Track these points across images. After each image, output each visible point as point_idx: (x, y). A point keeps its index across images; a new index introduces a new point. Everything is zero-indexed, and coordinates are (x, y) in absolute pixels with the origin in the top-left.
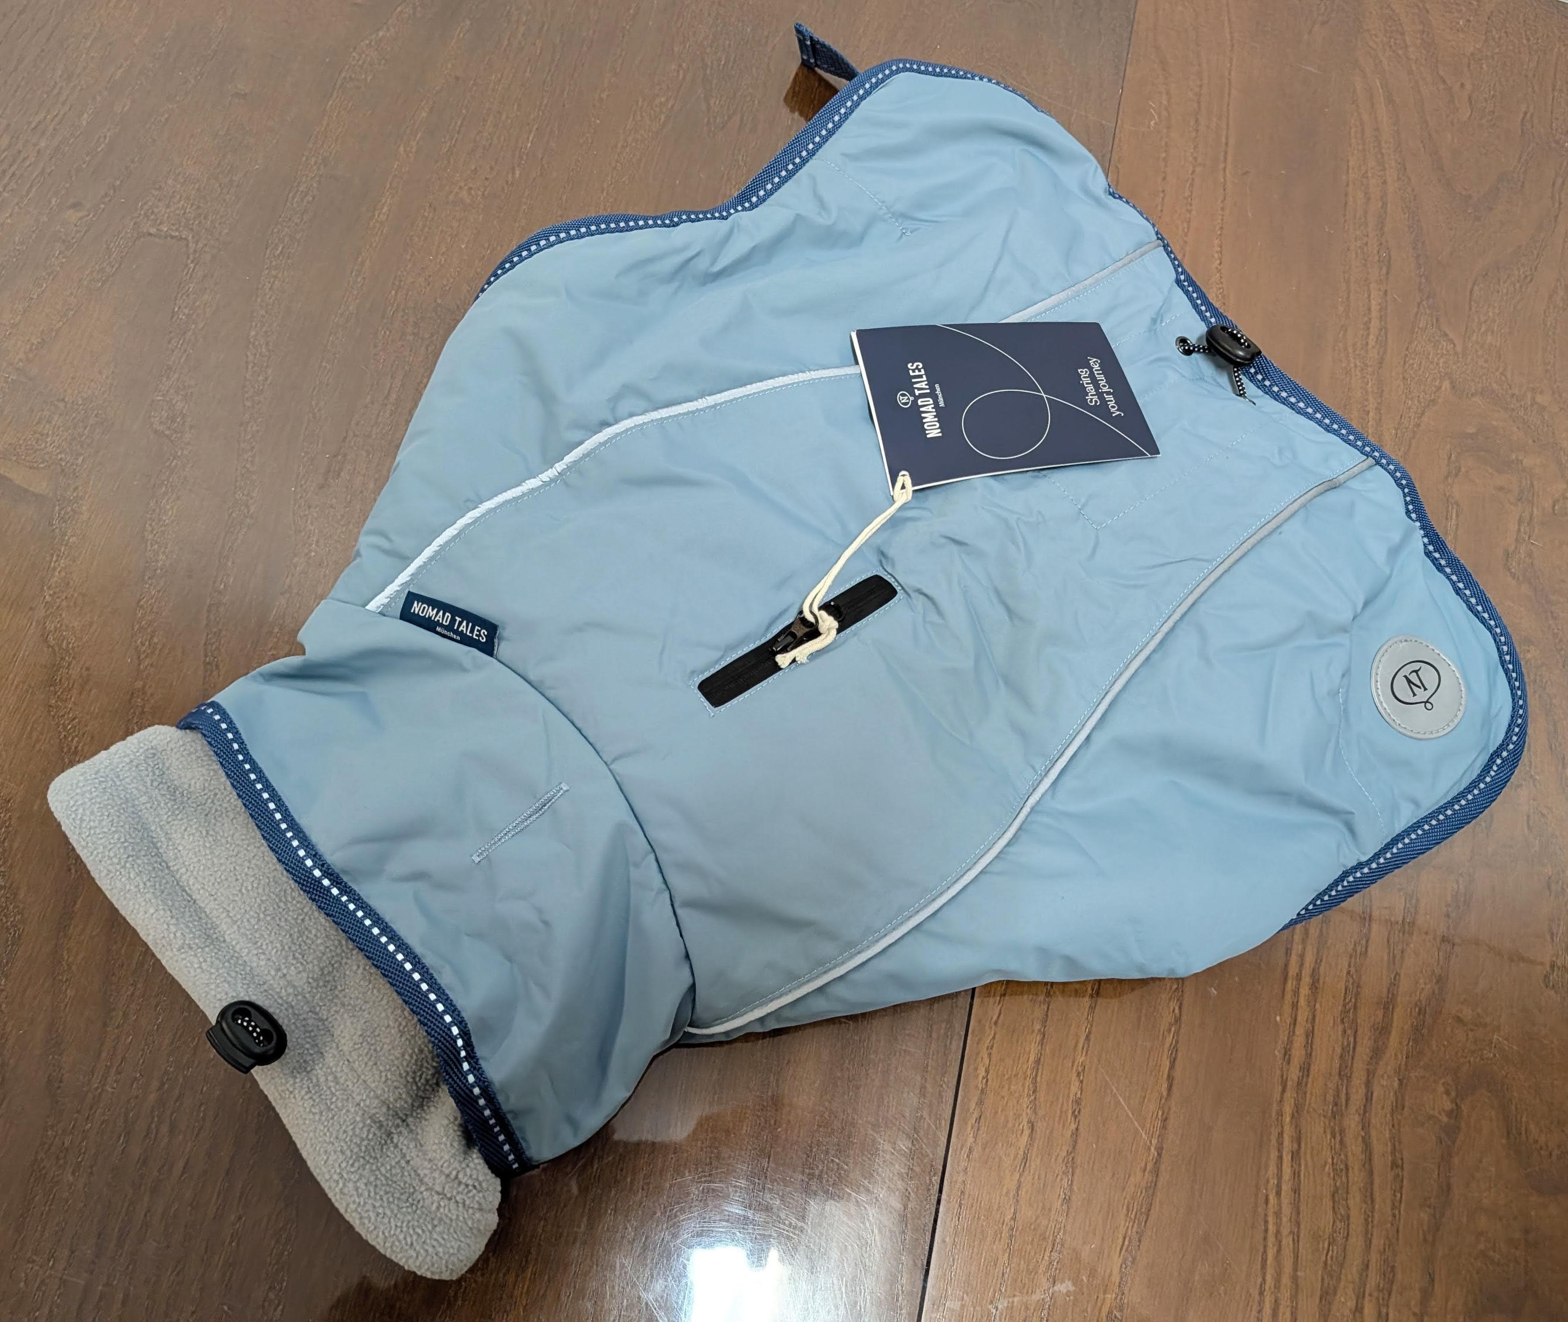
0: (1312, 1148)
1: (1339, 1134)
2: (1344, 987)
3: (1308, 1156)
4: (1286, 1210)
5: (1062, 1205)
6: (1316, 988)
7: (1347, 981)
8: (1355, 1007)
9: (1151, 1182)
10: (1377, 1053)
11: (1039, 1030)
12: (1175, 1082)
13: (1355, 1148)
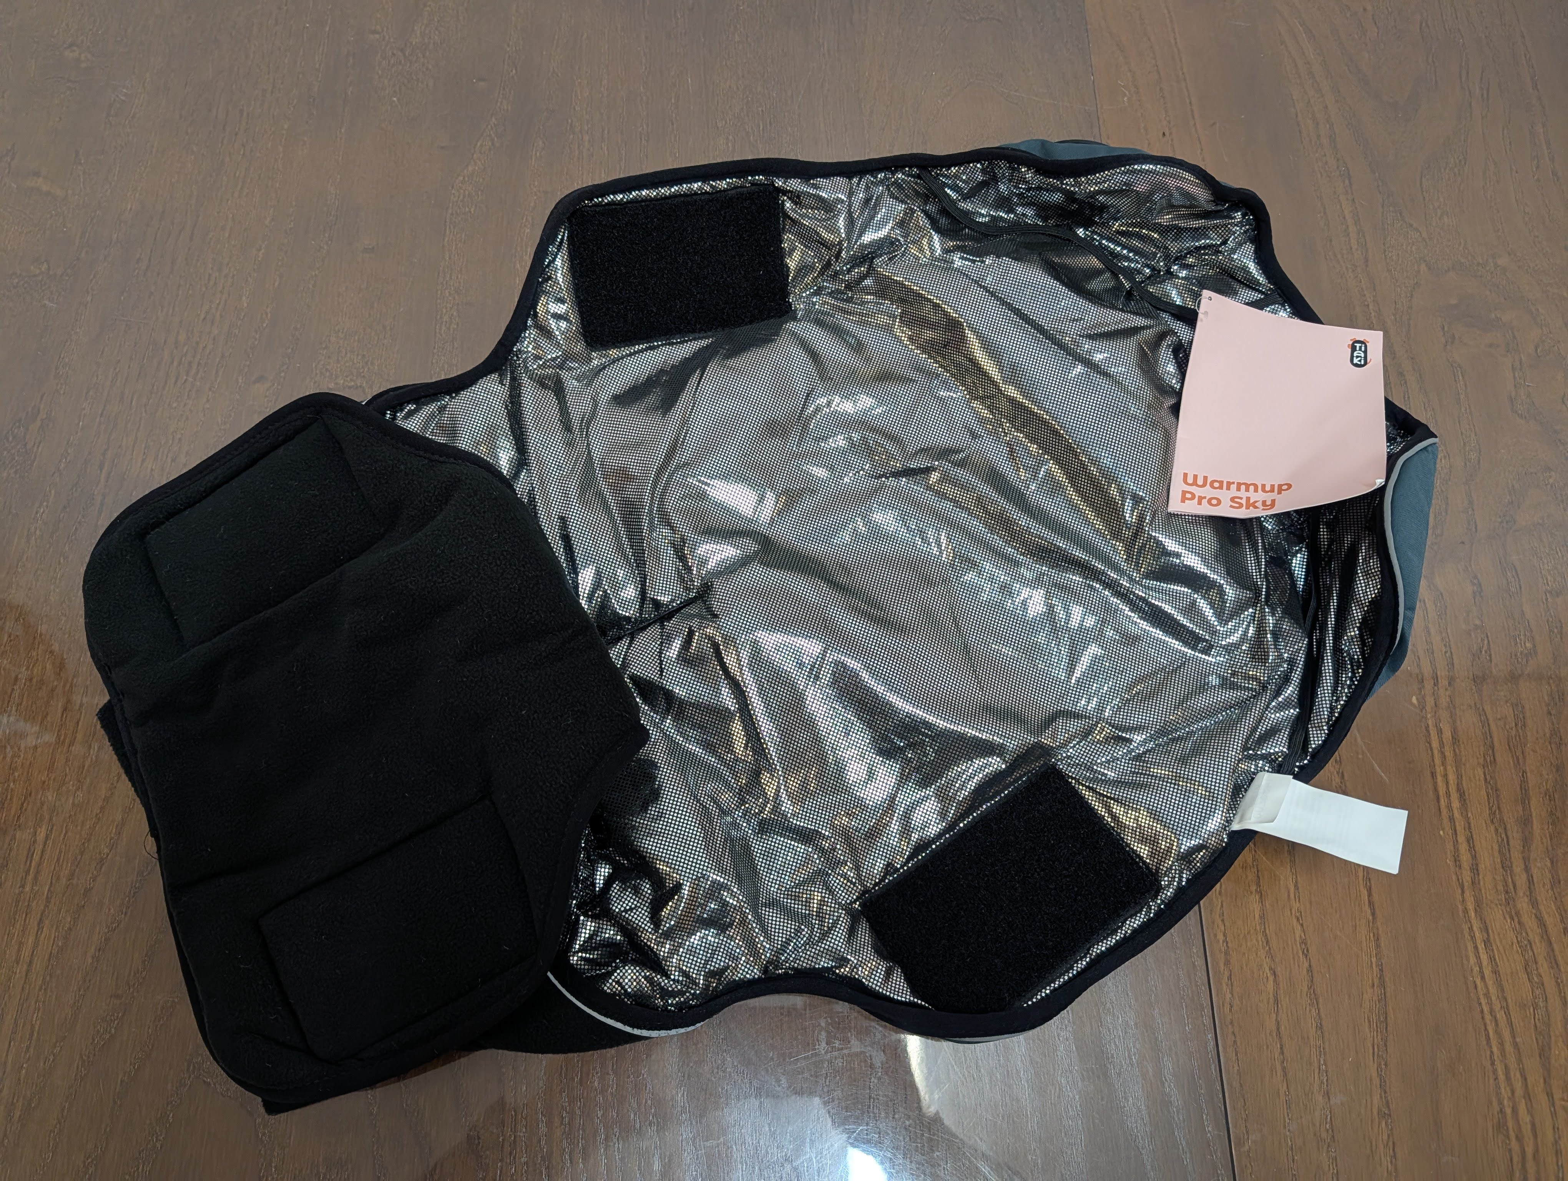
0: (1499, 934)
1: (1515, 916)
2: (1485, 793)
3: (1497, 940)
4: (1493, 990)
5: (1316, 1032)
6: (1465, 800)
7: (1487, 788)
8: (1499, 808)
9: (1381, 994)
10: (1526, 842)
11: (1256, 890)
12: (1376, 906)
13: (1531, 924)
